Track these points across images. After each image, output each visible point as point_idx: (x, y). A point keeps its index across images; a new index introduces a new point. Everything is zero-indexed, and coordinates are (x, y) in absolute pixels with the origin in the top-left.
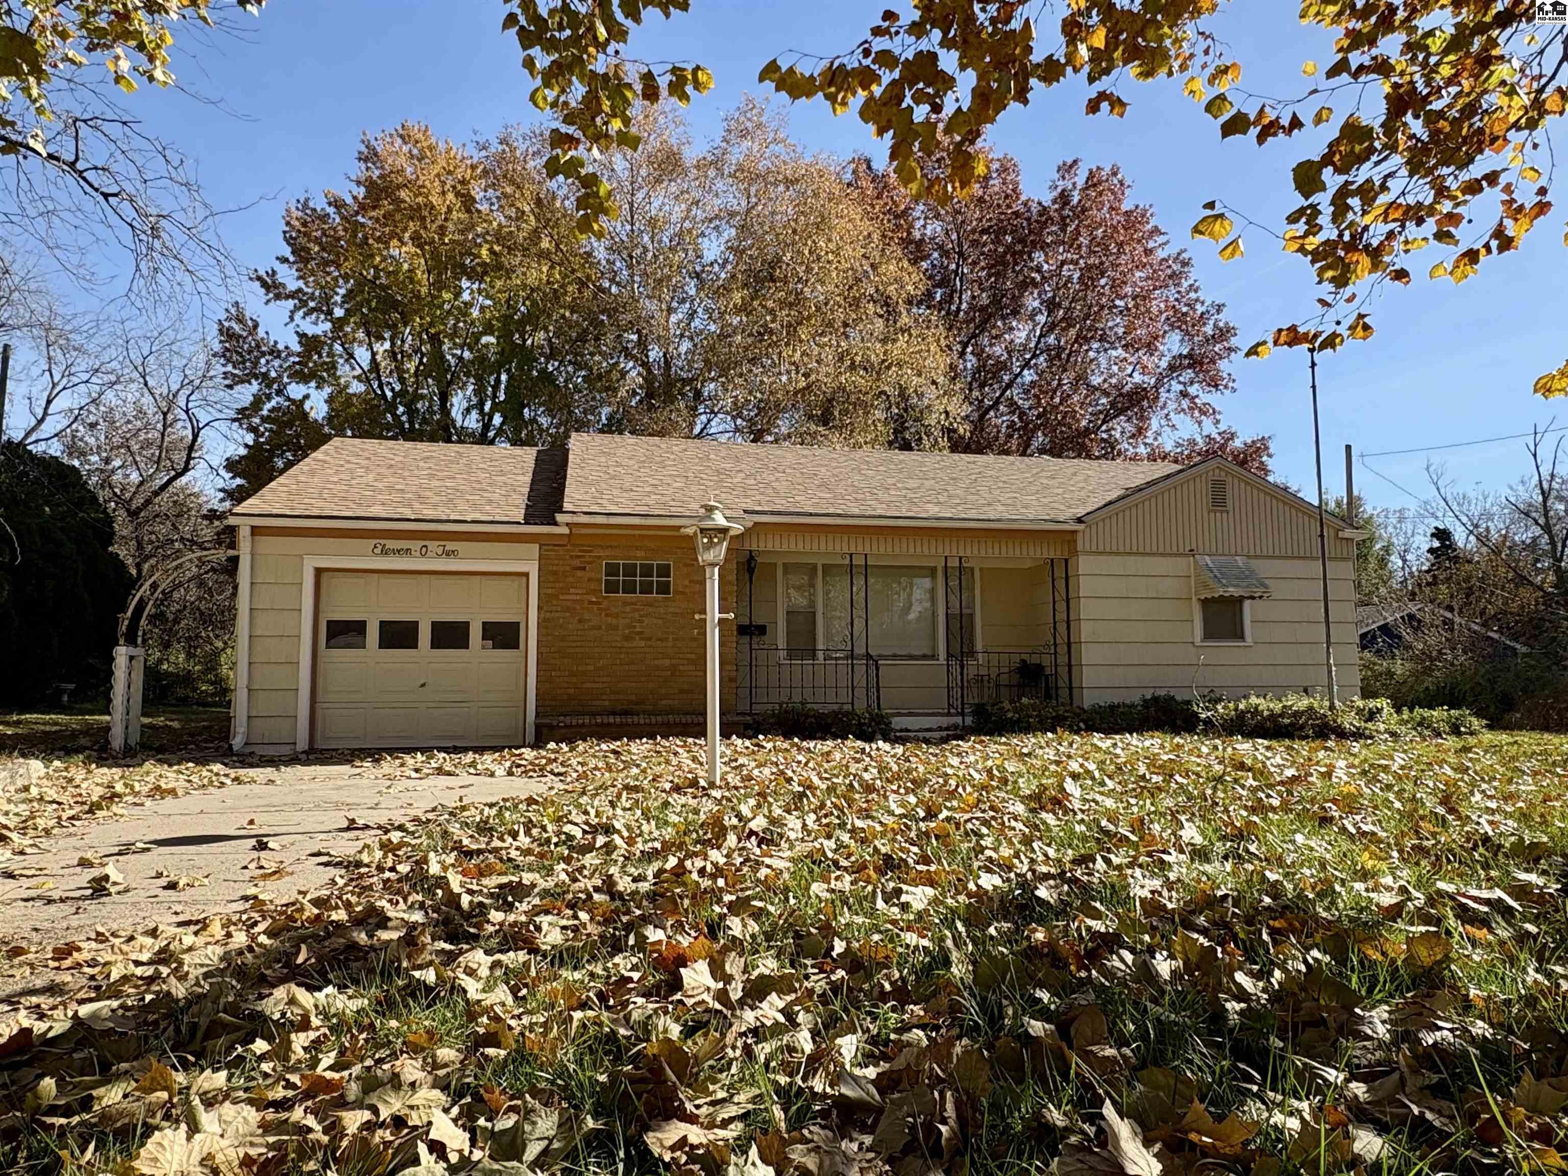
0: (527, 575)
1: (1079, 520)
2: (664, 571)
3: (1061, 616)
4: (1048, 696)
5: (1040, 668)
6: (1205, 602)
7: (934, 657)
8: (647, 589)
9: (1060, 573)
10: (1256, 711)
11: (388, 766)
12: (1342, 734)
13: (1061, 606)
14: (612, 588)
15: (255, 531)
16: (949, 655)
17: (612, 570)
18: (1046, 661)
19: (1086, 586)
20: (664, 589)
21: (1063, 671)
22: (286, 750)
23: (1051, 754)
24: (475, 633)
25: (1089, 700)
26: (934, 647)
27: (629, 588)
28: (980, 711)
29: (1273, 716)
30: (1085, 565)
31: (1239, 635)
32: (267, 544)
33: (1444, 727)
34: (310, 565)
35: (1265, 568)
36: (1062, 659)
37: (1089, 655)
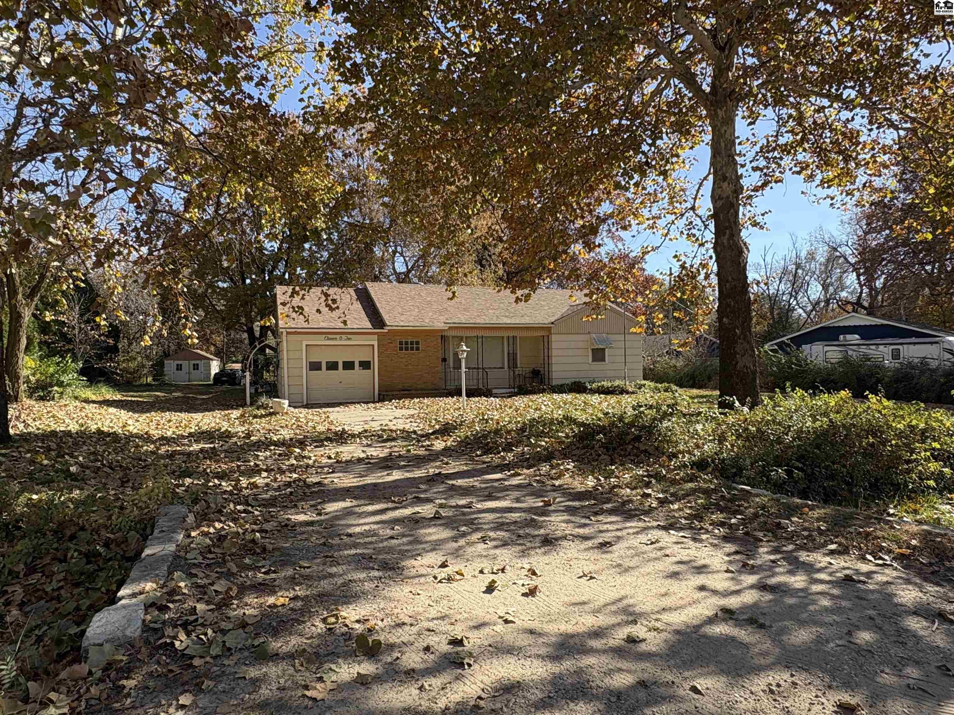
0: (373, 346)
1: (552, 323)
2: (417, 343)
3: (546, 355)
4: (542, 382)
5: (539, 371)
6: (593, 350)
7: (503, 368)
8: (412, 349)
9: (546, 340)
10: (603, 386)
11: (352, 407)
12: (627, 392)
13: (546, 350)
14: (401, 349)
15: (288, 333)
16: (509, 367)
17: (401, 343)
18: (541, 369)
19: (554, 345)
20: (418, 349)
21: (546, 373)
22: (300, 404)
23: (540, 400)
24: (357, 365)
25: (554, 383)
26: (503, 364)
27: (407, 349)
28: (519, 387)
29: (608, 388)
30: (554, 338)
31: (604, 360)
32: (291, 337)
33: (662, 390)
34: (305, 343)
35: (612, 337)
36: (546, 369)
37: (554, 368)
